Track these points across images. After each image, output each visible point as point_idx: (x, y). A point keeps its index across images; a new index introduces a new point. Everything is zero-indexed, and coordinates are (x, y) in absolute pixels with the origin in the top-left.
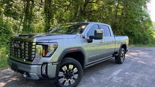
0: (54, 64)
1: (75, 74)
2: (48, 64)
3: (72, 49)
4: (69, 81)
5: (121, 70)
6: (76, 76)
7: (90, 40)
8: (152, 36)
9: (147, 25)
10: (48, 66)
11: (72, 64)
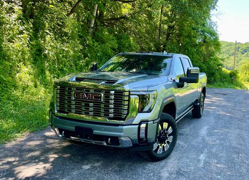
0: (155, 122)
1: (169, 135)
2: (149, 122)
3: (168, 99)
4: (163, 146)
5: (206, 128)
6: (170, 139)
7: (180, 83)
8: (220, 68)
9: (212, 48)
10: (148, 125)
11: (166, 121)
